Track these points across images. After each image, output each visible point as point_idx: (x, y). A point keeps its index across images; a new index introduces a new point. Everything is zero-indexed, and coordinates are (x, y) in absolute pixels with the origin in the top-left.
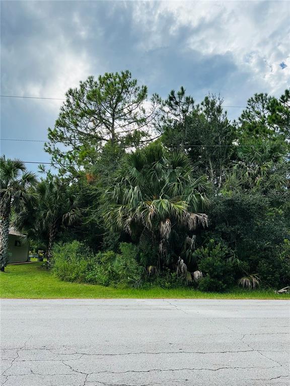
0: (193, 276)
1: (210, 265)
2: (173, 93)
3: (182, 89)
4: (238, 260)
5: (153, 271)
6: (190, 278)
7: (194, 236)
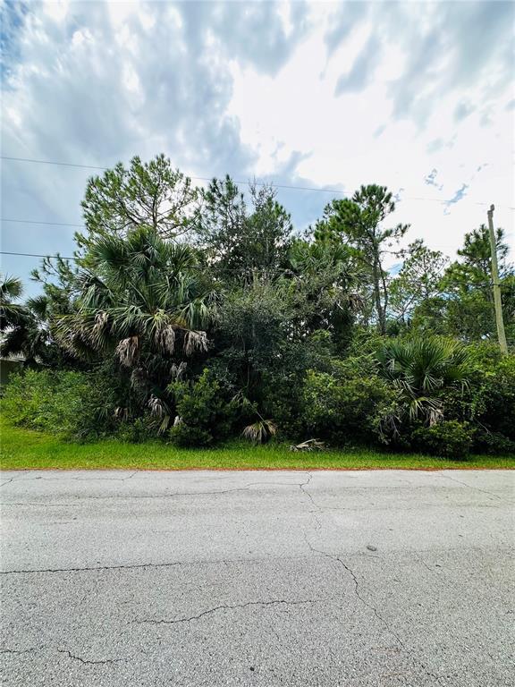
0: (171, 423)
1: (189, 407)
2: (214, 181)
3: (228, 178)
4: (246, 400)
5: (121, 414)
6: (164, 426)
7: (184, 364)
